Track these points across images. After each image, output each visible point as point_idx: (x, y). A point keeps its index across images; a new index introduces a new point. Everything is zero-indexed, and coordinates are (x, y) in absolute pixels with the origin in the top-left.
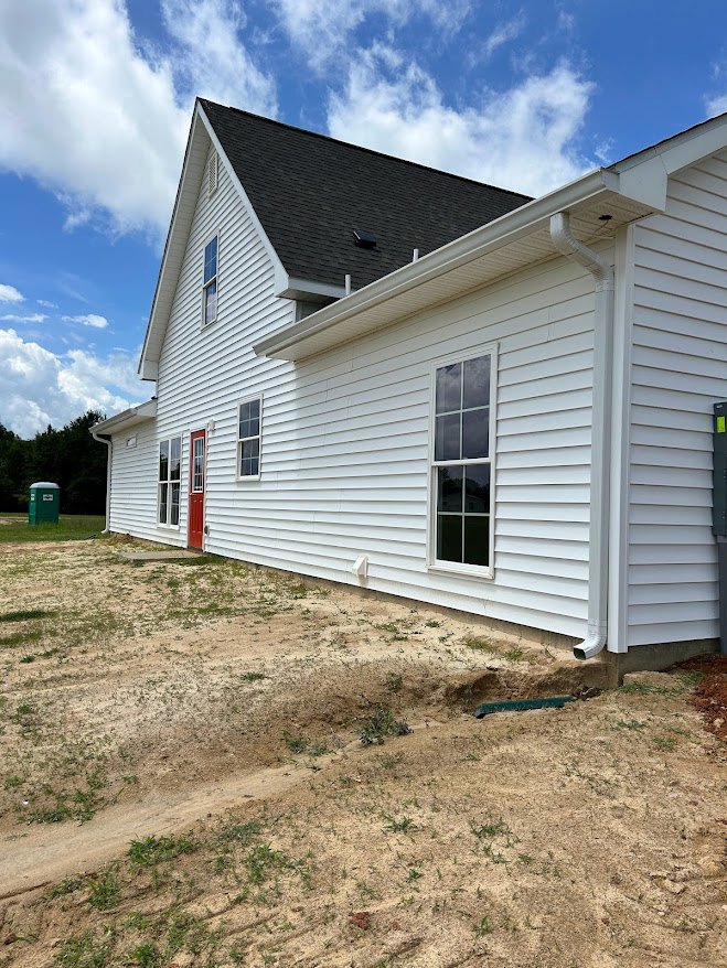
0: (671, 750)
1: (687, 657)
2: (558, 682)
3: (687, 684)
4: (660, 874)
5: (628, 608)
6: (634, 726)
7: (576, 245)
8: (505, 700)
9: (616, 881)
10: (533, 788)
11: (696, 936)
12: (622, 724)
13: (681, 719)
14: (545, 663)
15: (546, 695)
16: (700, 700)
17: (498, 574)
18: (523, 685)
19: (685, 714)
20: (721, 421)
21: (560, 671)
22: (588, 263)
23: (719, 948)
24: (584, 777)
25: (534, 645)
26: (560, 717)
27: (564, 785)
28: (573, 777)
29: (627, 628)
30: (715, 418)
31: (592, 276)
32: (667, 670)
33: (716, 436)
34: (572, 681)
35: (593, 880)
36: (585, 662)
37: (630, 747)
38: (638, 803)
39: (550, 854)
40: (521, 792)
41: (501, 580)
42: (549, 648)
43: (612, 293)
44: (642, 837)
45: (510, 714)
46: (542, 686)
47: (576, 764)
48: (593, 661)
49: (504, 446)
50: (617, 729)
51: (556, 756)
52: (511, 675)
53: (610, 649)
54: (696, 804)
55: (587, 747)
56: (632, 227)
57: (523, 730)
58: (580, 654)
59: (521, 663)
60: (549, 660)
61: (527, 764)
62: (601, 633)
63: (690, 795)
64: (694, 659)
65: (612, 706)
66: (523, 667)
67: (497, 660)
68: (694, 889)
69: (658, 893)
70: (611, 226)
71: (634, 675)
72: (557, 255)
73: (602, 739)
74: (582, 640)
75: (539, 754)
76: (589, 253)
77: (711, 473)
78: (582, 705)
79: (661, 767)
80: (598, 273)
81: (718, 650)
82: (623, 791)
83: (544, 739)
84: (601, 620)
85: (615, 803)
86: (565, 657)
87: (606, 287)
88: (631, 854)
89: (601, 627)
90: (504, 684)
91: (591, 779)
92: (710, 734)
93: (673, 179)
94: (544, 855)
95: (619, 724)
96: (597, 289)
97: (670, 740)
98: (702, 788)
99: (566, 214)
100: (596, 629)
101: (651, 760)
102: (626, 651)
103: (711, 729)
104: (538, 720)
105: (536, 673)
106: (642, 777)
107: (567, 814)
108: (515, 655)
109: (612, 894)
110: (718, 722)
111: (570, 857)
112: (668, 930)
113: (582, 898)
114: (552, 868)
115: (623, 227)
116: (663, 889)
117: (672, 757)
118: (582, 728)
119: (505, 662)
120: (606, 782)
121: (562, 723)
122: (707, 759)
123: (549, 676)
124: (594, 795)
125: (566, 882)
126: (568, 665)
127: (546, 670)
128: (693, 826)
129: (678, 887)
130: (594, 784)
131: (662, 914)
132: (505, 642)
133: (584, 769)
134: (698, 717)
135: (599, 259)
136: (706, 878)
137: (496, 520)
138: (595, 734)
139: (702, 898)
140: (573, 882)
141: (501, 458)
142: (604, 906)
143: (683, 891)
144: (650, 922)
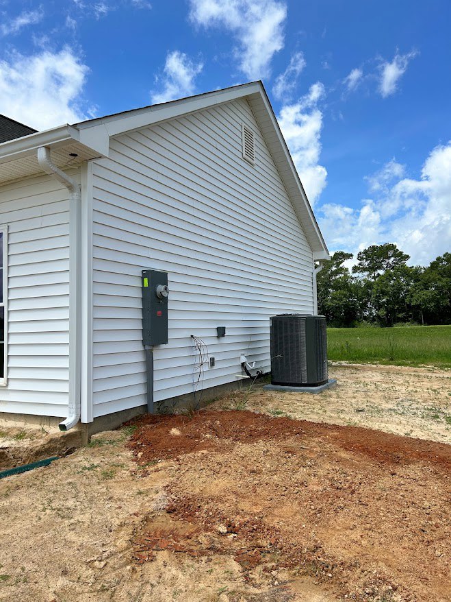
0: (111, 477)
1: (129, 418)
2: (49, 448)
3: (127, 435)
4: (92, 559)
5: (93, 394)
6: (92, 467)
7: (55, 169)
8: (11, 468)
9: (65, 573)
10: (19, 526)
11: (109, 592)
12: (85, 468)
13: (120, 457)
14: (41, 438)
15: (41, 459)
16: (132, 443)
17: (10, 382)
18: (25, 455)
19: (123, 454)
20: (146, 280)
21: (51, 440)
22: (64, 182)
23: (122, 594)
24: (54, 509)
25: (34, 426)
26: (45, 472)
27: (40, 519)
28: (48, 511)
29: (93, 406)
30: (143, 278)
31: (67, 190)
32: (117, 428)
33: (143, 288)
34: (58, 446)
35: (49, 577)
36: (67, 432)
37: (87, 482)
38: (85, 518)
39: (23, 569)
40: (9, 531)
41: (12, 386)
42: (45, 427)
43: (80, 201)
44: (85, 539)
45: (12, 478)
46: (38, 453)
47: (50, 501)
48: (72, 430)
49: (13, 295)
50: (81, 472)
51: (38, 500)
52: (16, 450)
53: (82, 422)
54: (120, 508)
55: (59, 488)
56: (90, 163)
57: (18, 487)
58: (63, 427)
59: (25, 440)
60: (44, 435)
61: (16, 510)
62: (76, 412)
63: (119, 503)
64: (133, 419)
65: (81, 458)
66: (26, 443)
67: (8, 441)
68: (111, 562)
69: (90, 571)
70: (78, 161)
71: (97, 435)
72: (44, 174)
73: (70, 481)
74: (64, 419)
75: (26, 501)
76: (64, 175)
77: (141, 310)
78: (61, 461)
79: (104, 490)
80: (71, 188)
81: (147, 411)
82: (78, 512)
83: (32, 490)
84: (77, 404)
85: (72, 521)
86: (54, 431)
87: (75, 197)
88: (77, 552)
89: (77, 408)
90: (12, 457)
91: (59, 510)
92: (135, 463)
93: (113, 139)
94: (19, 570)
95: (83, 469)
96: (71, 198)
97: (111, 472)
98: (125, 497)
99: (48, 148)
100: (74, 410)
101: (99, 487)
102: (92, 421)
103: (136, 460)
104: (30, 478)
105: (35, 445)
106: (91, 500)
107: (39, 538)
108: (21, 435)
109: (62, 582)
110: (140, 454)
111: (36, 567)
112: (93, 594)
113: (40, 591)
114: (22, 578)
115: (85, 162)
116: (93, 568)
117: (111, 482)
118: (59, 477)
119: (13, 442)
120: (68, 509)
121: (45, 476)
122: (131, 478)
123: (43, 445)
124: (60, 520)
125: (32, 584)
126: (56, 436)
127: (42, 442)
128: (118, 522)
129: (103, 563)
130: (60, 512)
131: (90, 585)
132: (14, 428)
133: (55, 504)
134: (130, 454)
135: (71, 180)
136: (120, 552)
137: (8, 345)
138: (67, 478)
139: (116, 566)
140: (36, 583)
141: (11, 303)
142: (54, 592)
143: (105, 565)
144: (83, 592)
